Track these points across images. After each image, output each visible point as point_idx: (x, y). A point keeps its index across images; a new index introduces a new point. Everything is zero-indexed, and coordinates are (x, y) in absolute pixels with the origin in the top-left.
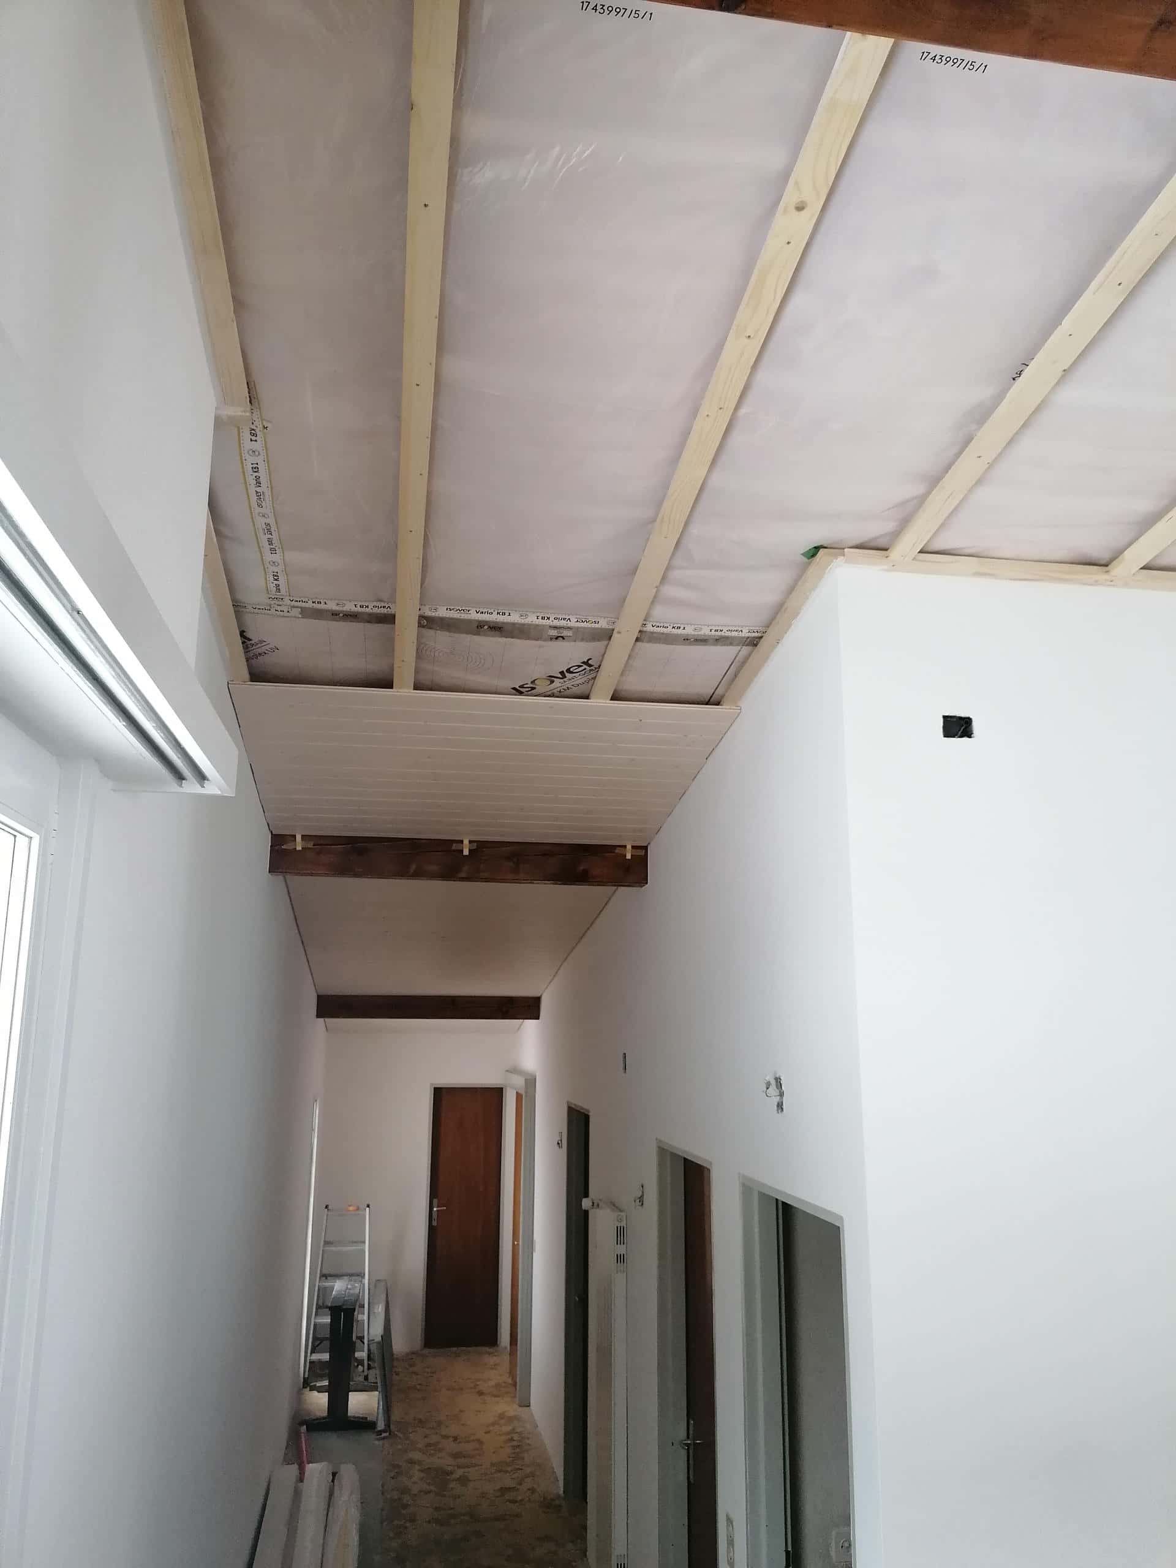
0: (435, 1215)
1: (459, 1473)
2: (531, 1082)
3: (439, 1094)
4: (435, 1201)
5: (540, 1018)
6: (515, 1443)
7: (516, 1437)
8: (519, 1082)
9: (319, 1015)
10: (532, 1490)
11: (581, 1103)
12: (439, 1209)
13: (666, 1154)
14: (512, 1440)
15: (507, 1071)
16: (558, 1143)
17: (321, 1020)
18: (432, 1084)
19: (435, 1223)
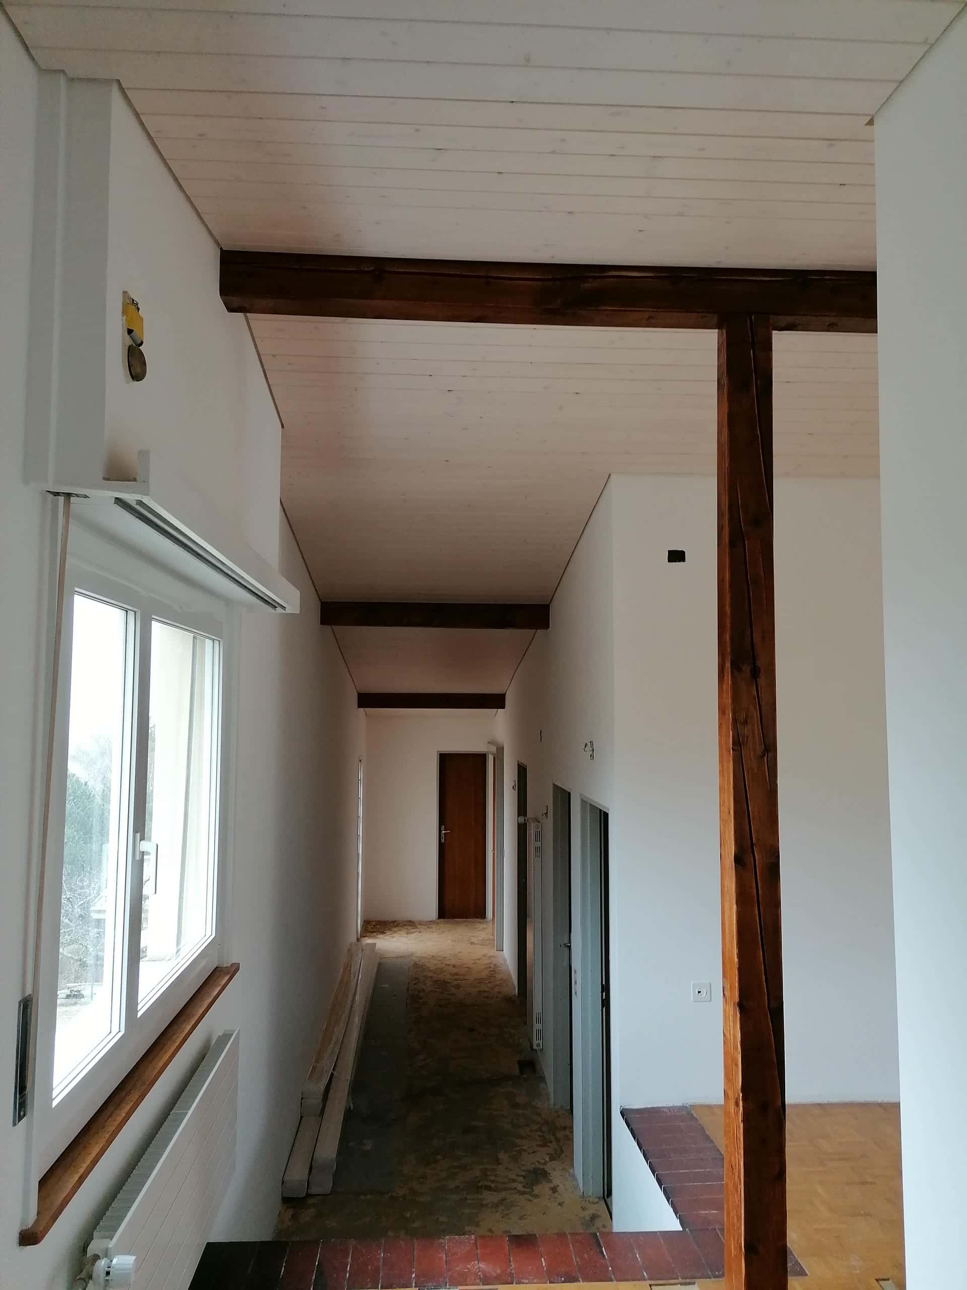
0: (443, 836)
1: (455, 983)
2: (500, 749)
3: (444, 759)
4: (443, 827)
5: (506, 707)
6: (491, 969)
7: (492, 966)
8: (494, 749)
9: (360, 706)
10: (499, 993)
11: (523, 761)
12: (446, 832)
13: (556, 788)
14: (490, 967)
15: (488, 743)
16: (513, 787)
17: (362, 709)
18: (438, 751)
19: (443, 841)
